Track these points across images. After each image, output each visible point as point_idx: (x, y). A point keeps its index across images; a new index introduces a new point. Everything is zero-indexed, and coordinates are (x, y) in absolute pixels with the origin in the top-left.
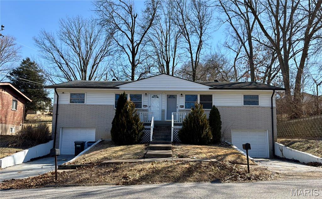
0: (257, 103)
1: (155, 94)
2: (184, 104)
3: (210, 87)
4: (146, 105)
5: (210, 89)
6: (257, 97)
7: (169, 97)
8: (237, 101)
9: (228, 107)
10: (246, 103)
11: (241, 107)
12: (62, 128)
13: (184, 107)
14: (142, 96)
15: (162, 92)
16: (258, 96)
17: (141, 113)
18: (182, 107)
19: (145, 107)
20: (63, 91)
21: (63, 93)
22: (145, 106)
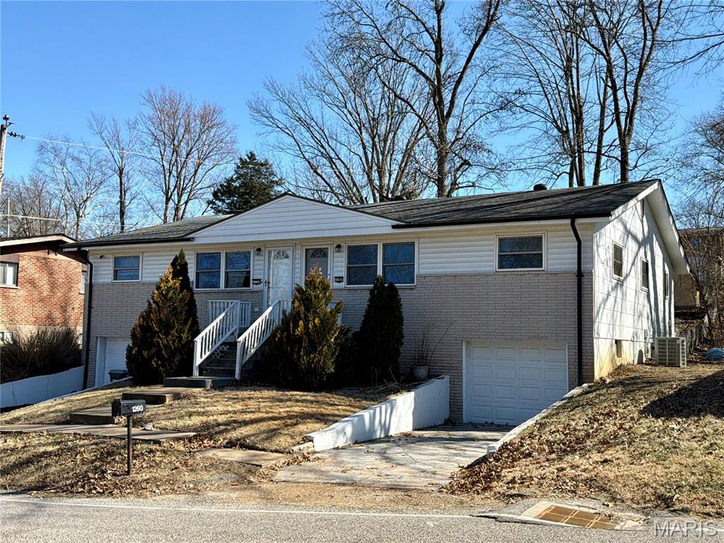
0: (536, 261)
1: (280, 248)
2: (344, 273)
3: (396, 223)
5: (394, 227)
6: (537, 242)
7: (313, 256)
8: (480, 259)
9: (455, 276)
10: (504, 261)
13: (345, 280)
15: (294, 243)
16: (540, 239)
18: (339, 279)
19: (257, 284)
20: (102, 253)
21: (101, 257)
22: (259, 281)
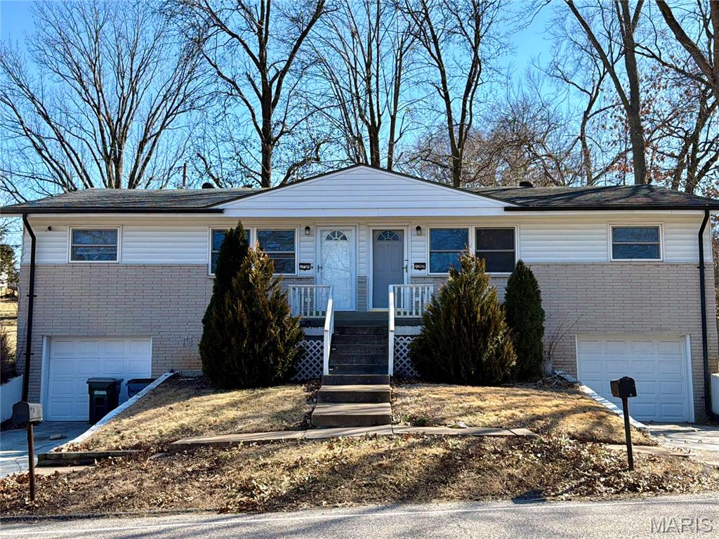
0: (653, 251)
1: (336, 230)
2: (426, 259)
3: (507, 205)
4: (309, 264)
5: (507, 209)
6: (654, 233)
7: (380, 238)
8: (590, 247)
9: (565, 265)
10: (619, 251)
11: (603, 265)
12: (50, 338)
13: (428, 266)
14: (294, 235)
15: (357, 222)
16: (657, 229)
17: (294, 289)
18: (420, 266)
19: (305, 269)
20: (50, 223)
21: (50, 229)
22: (306, 266)
